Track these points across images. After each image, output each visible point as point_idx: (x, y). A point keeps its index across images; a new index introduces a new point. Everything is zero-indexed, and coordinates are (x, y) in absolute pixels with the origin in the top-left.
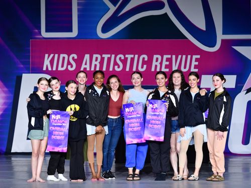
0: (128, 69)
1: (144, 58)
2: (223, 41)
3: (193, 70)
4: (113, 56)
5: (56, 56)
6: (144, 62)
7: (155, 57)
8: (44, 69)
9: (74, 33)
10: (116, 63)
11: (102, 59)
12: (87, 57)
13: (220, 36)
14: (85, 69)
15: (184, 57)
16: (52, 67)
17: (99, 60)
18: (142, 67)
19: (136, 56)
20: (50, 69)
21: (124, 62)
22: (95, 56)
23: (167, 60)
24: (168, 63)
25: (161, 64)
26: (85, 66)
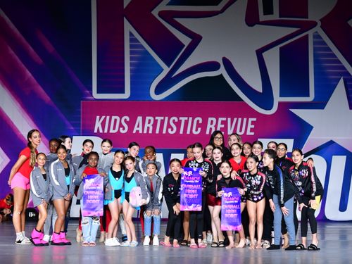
0: (181, 132)
1: (198, 121)
2: (280, 104)
3: (249, 133)
4: (167, 118)
5: (108, 118)
6: (198, 125)
7: (210, 119)
8: (96, 131)
9: (127, 95)
10: (169, 126)
11: (156, 122)
12: (140, 119)
13: (277, 99)
14: (137, 131)
15: (240, 119)
16: (103, 130)
17: (152, 122)
18: (197, 130)
19: (191, 119)
20: (101, 131)
21: (178, 124)
22: (148, 118)
23: (223, 122)
24: (223, 126)
25: (216, 126)
26: (138, 129)
